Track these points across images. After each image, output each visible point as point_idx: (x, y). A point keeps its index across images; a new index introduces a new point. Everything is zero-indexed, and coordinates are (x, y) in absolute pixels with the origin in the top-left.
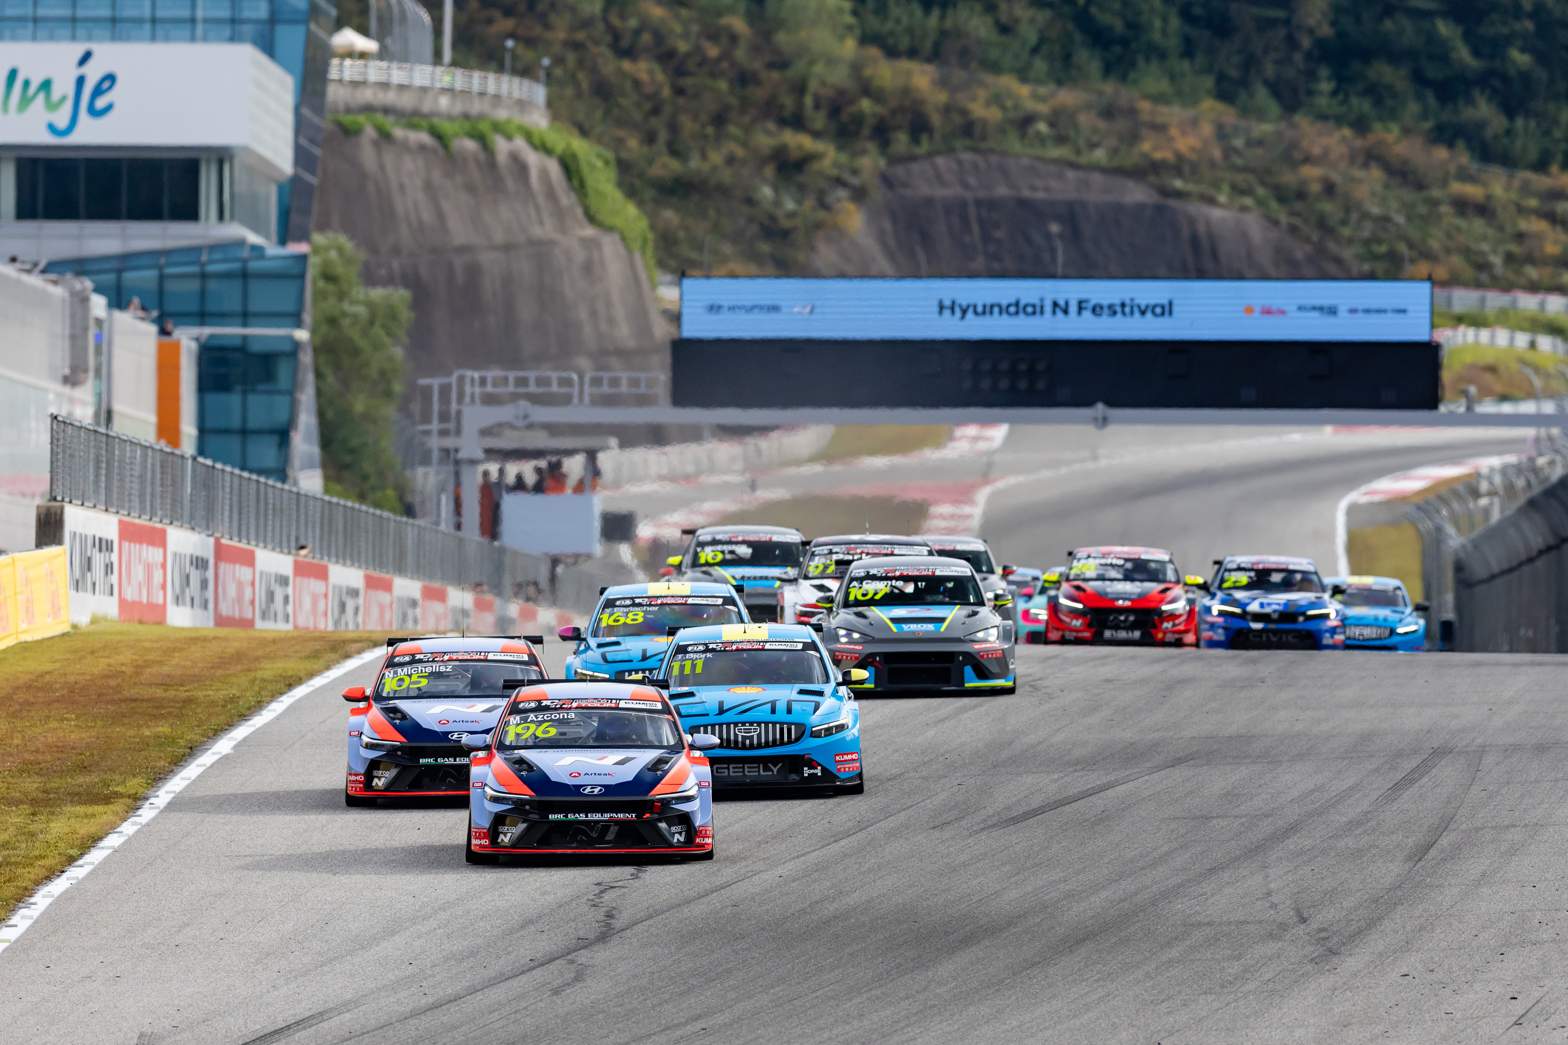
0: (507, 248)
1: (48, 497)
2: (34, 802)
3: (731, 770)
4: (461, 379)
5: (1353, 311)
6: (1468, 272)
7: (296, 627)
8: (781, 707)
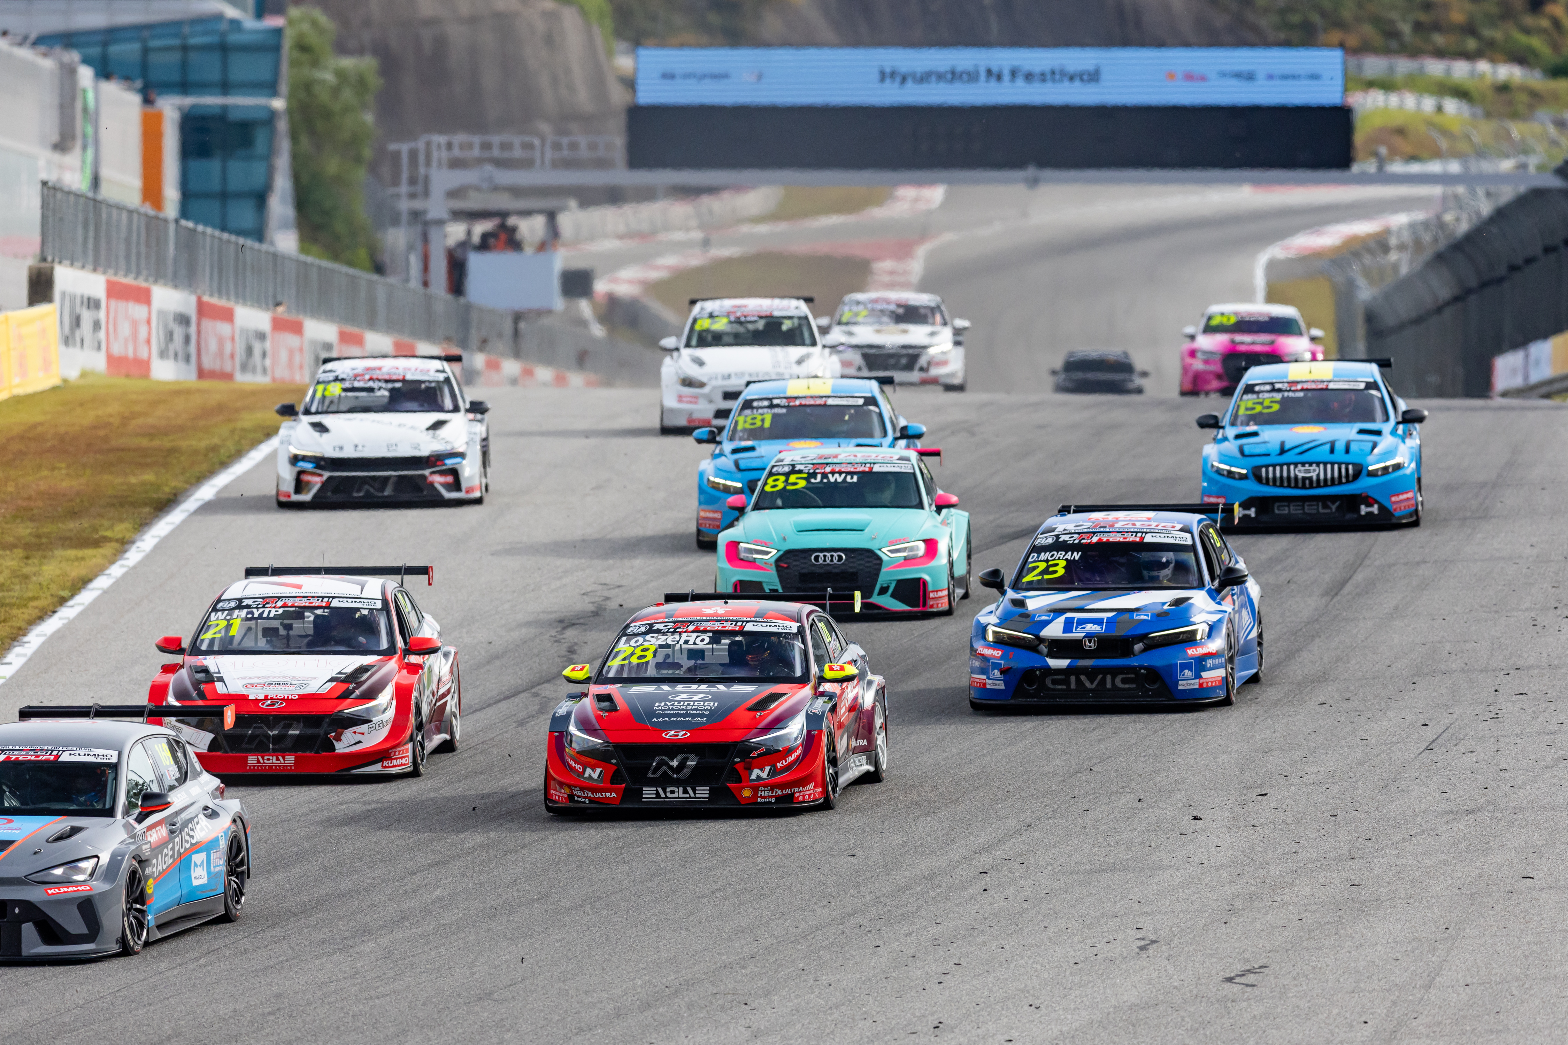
0: (473, 21)
1: (38, 258)
2: (27, 546)
4: (428, 144)
5: (1270, 77)
6: (1378, 40)
7: (274, 379)
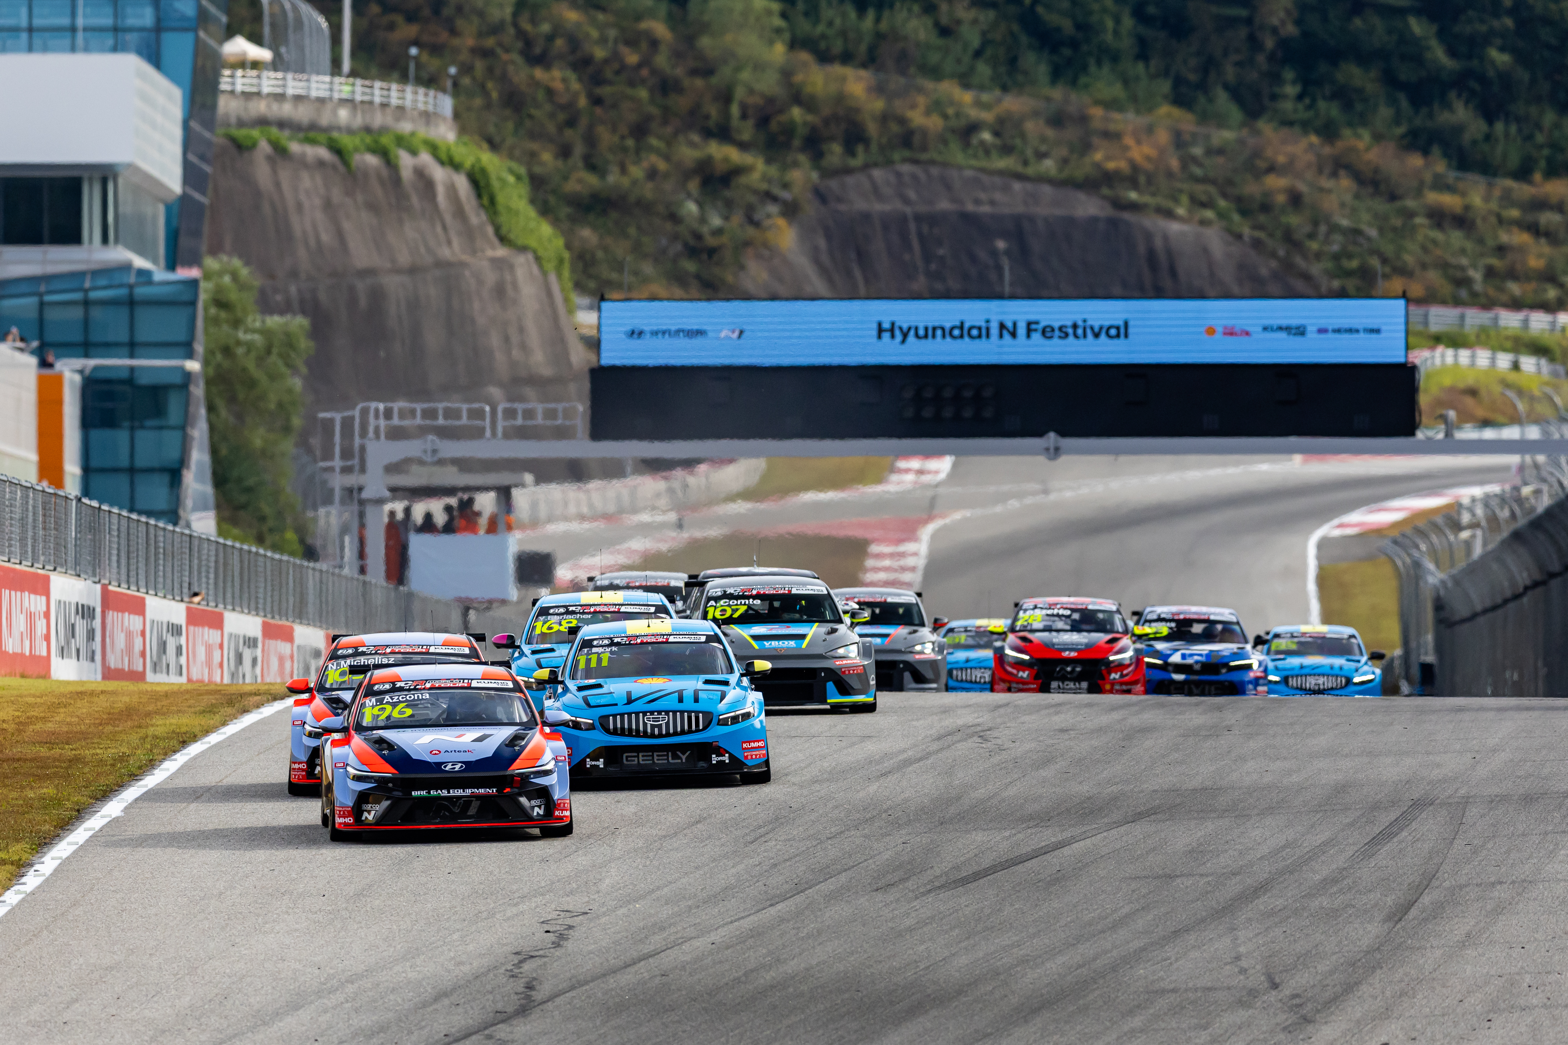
3: (641, 758)
4: (365, 412)
5: (1322, 331)
6: (1446, 289)
7: (189, 680)
8: (688, 695)
